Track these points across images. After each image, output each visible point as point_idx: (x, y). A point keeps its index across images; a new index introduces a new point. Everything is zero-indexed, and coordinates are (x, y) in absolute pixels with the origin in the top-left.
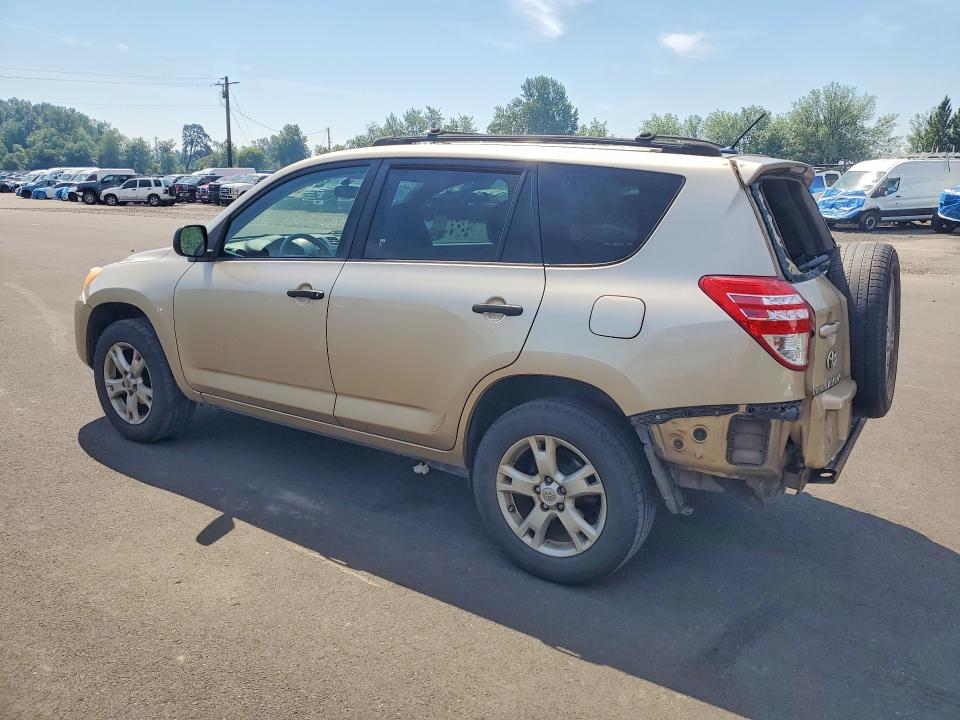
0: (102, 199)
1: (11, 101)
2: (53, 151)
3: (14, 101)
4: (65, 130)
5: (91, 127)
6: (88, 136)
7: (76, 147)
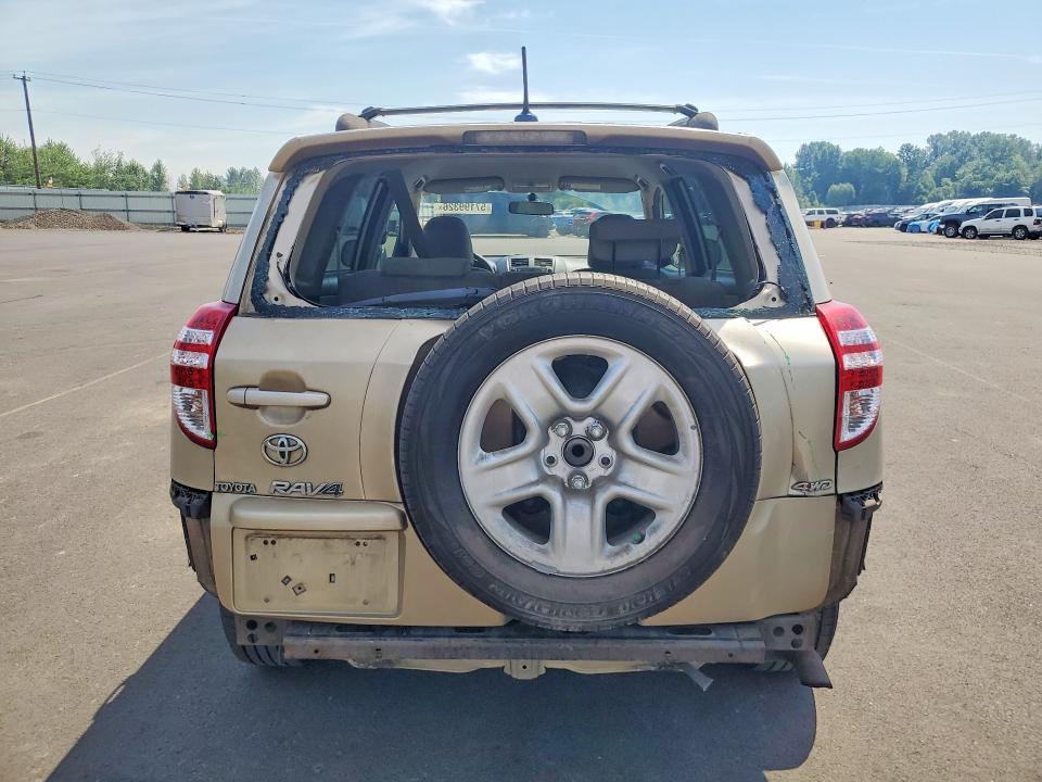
0: (960, 232)
1: (950, 134)
2: (981, 183)
3: (954, 134)
4: (1000, 159)
5: (1030, 154)
6: (1024, 164)
7: (1008, 176)
